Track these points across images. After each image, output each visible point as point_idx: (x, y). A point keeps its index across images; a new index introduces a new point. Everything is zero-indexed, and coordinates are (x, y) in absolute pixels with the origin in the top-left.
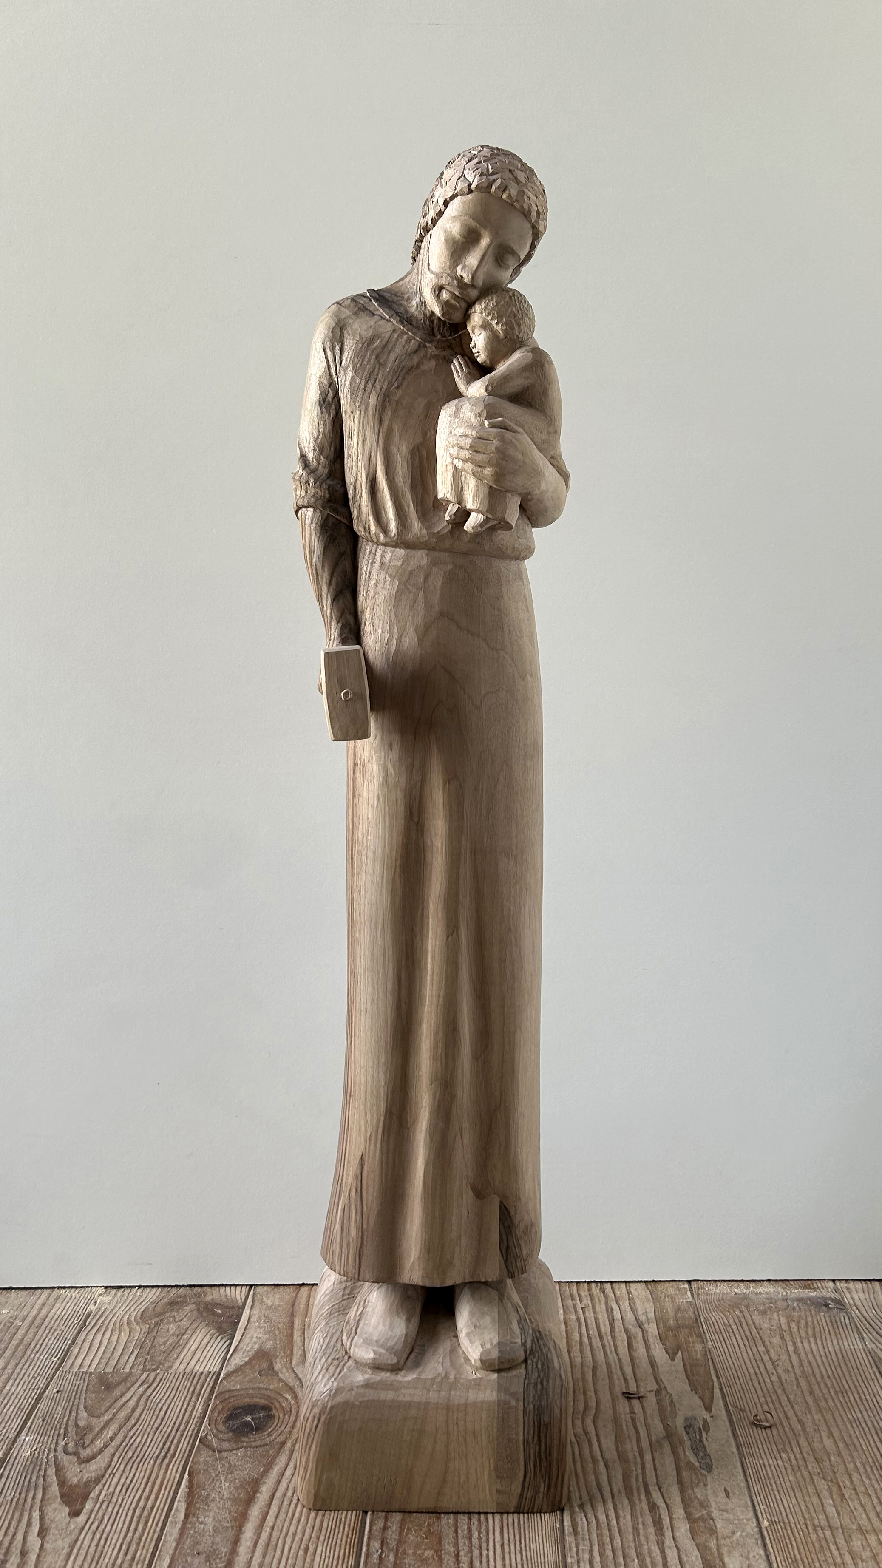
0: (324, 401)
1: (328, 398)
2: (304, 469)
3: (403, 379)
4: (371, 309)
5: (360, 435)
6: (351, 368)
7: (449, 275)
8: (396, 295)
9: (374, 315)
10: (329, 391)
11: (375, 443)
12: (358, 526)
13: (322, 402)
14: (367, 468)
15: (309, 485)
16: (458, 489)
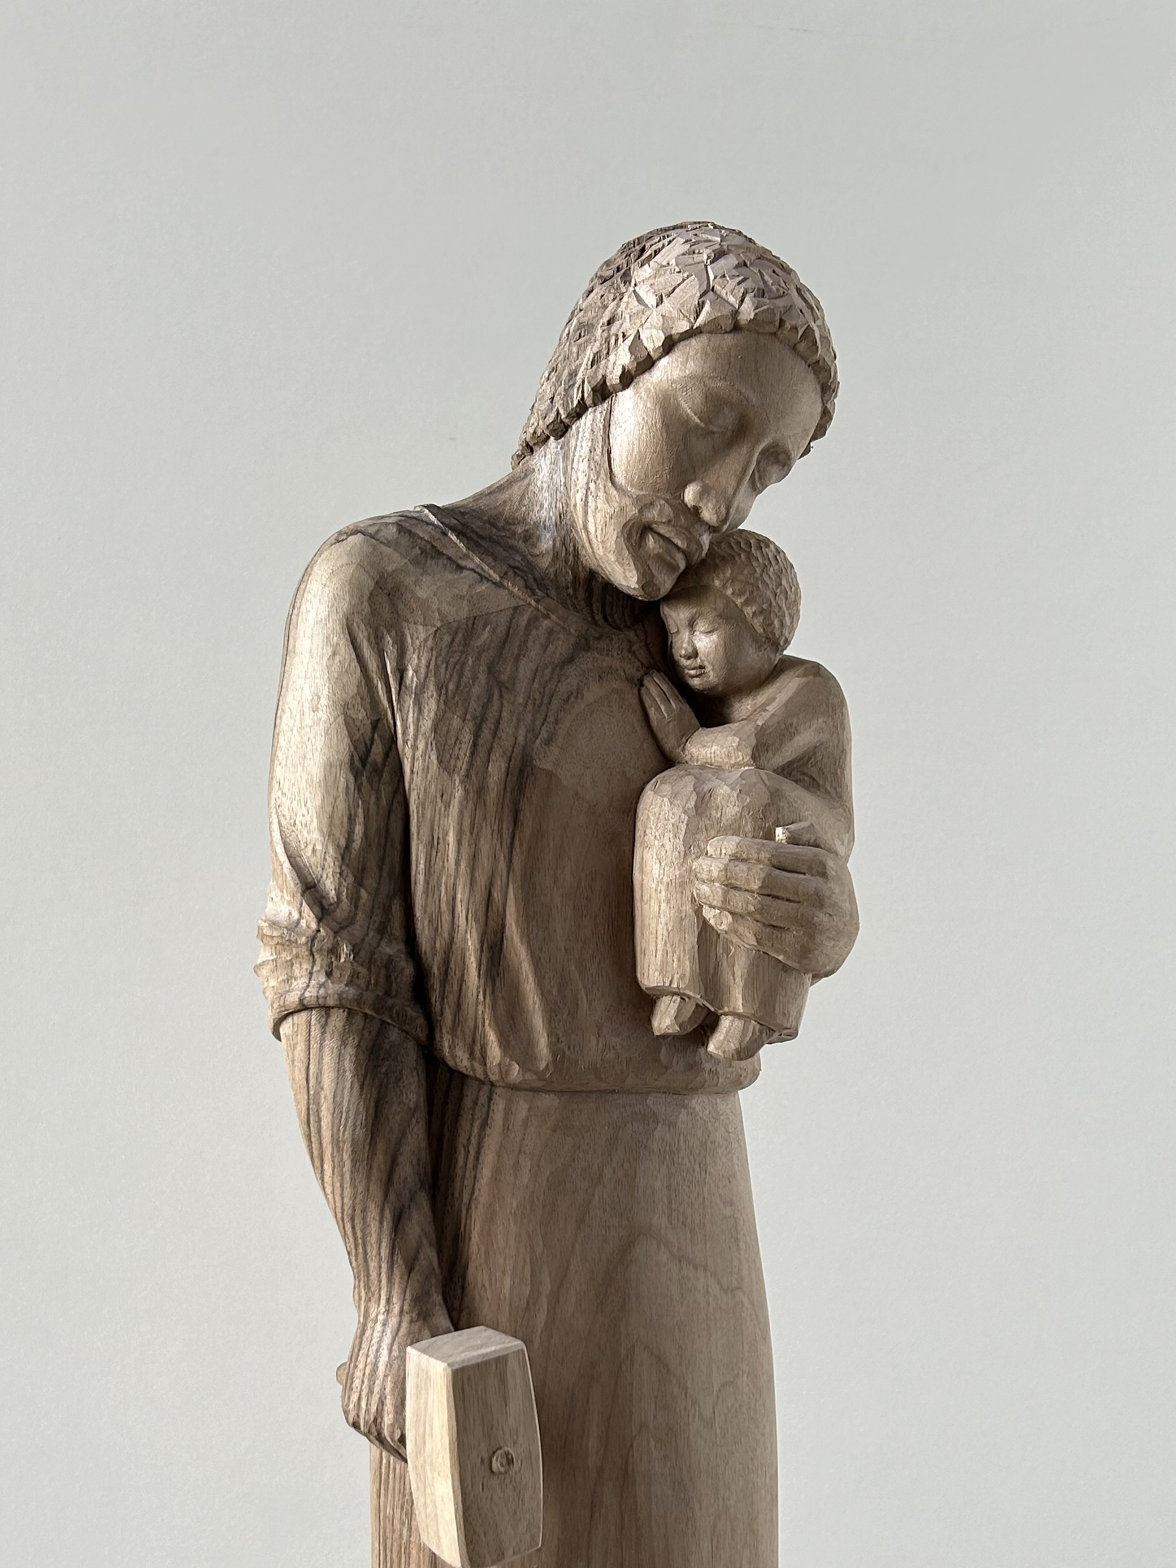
0: (364, 761)
1: (372, 757)
2: (319, 920)
3: (557, 722)
4: (450, 552)
5: (465, 843)
6: (432, 689)
7: (667, 501)
8: (493, 525)
9: (460, 568)
10: (372, 740)
11: (502, 865)
12: (452, 1047)
13: (358, 764)
14: (482, 919)
15: (338, 957)
16: (707, 971)
